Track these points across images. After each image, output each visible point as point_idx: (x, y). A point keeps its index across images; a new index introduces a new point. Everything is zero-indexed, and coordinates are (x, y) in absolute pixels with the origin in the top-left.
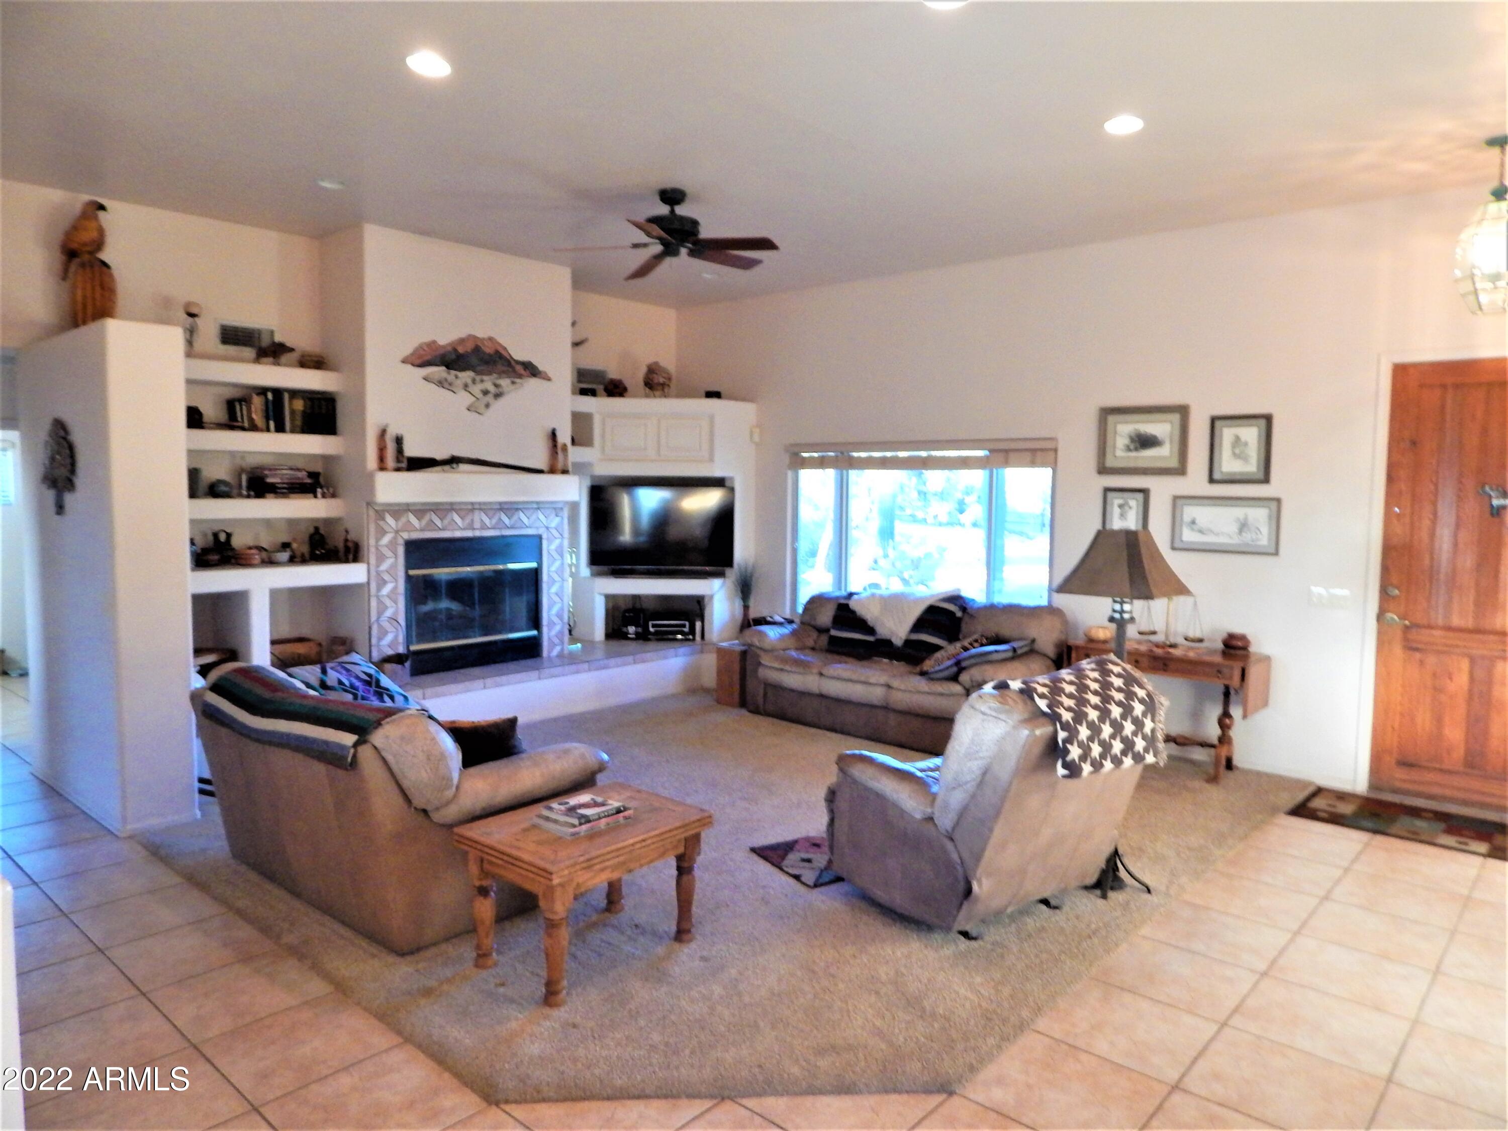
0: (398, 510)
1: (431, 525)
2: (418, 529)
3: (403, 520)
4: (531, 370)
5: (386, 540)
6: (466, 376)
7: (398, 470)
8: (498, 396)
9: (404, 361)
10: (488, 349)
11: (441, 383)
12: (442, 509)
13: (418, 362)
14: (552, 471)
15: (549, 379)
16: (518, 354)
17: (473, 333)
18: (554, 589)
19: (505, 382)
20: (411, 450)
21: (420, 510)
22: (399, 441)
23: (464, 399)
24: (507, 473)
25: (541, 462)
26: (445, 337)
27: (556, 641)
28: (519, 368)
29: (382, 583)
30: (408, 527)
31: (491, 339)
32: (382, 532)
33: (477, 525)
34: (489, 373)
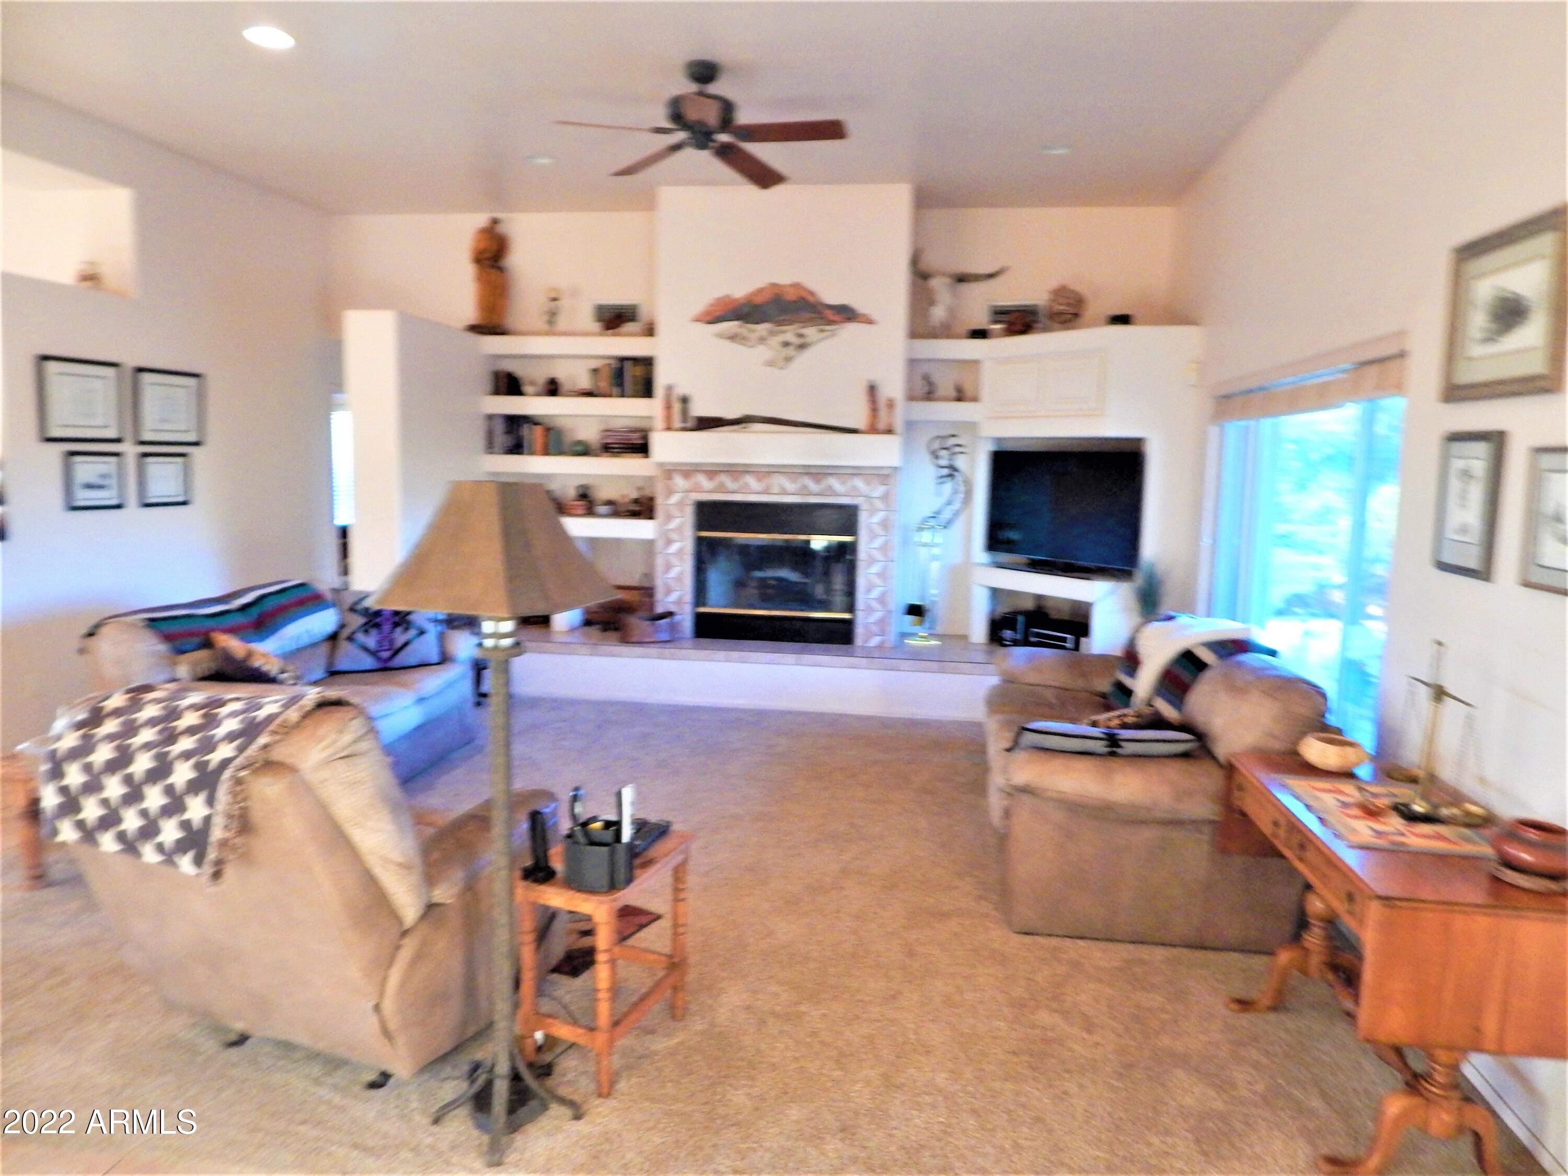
0: (689, 471)
1: (721, 488)
2: (710, 491)
3: (693, 480)
4: (846, 314)
5: (675, 499)
6: (763, 328)
7: (684, 429)
8: (802, 347)
9: (698, 320)
10: (791, 296)
11: (733, 338)
12: (735, 471)
13: (708, 318)
14: (873, 429)
15: (869, 321)
16: (831, 297)
17: (773, 281)
18: (875, 569)
19: (811, 332)
20: (700, 409)
21: (712, 472)
22: (685, 400)
23: (762, 353)
24: (810, 433)
25: (859, 419)
26: (740, 290)
27: (874, 629)
28: (829, 314)
29: (669, 542)
30: (697, 489)
31: (797, 286)
32: (670, 492)
33: (776, 489)
34: (790, 323)
